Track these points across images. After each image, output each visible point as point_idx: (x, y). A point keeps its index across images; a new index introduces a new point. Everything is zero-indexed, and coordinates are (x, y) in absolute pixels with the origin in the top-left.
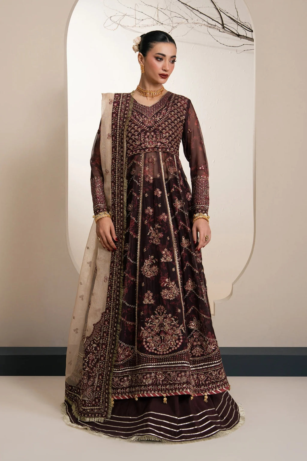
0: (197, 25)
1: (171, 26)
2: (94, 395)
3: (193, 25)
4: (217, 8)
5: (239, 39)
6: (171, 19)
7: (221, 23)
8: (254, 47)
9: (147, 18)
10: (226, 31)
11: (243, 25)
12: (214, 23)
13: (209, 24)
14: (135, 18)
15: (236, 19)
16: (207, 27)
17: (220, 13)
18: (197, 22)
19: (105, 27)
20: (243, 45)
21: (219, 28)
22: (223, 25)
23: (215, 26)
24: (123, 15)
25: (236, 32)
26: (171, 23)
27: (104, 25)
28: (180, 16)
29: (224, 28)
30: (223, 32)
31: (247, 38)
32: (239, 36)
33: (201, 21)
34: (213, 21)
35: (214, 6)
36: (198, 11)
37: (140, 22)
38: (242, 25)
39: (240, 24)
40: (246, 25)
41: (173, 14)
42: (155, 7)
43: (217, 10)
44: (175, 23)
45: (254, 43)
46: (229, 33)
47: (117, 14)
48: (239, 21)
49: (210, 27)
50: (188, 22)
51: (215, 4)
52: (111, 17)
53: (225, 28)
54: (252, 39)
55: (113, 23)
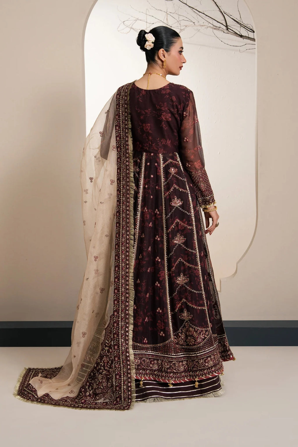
0: (203, 27)
1: (179, 29)
2: (115, 395)
3: (199, 28)
4: (221, 11)
5: (242, 39)
6: (179, 22)
7: (225, 24)
8: (256, 46)
9: (157, 22)
10: (229, 32)
11: (246, 26)
12: (218, 25)
13: (214, 26)
14: (147, 22)
15: (239, 21)
16: (212, 29)
17: (224, 16)
18: (203, 24)
19: (119, 31)
20: (246, 44)
21: (223, 30)
22: (227, 26)
23: (220, 27)
24: (135, 19)
25: (239, 33)
26: (179, 26)
27: (117, 29)
28: (188, 20)
29: (227, 29)
30: (227, 33)
31: (249, 38)
32: (241, 36)
33: (207, 24)
34: (218, 23)
35: (218, 9)
36: (204, 14)
37: (151, 25)
38: (244, 26)
39: (243, 25)
40: (248, 26)
41: (181, 18)
42: (164, 12)
43: (221, 14)
44: (183, 26)
45: (256, 43)
46: (233, 34)
47: (129, 18)
48: (242, 23)
49: (215, 29)
50: (195, 25)
51: (220, 7)
52: (124, 22)
53: (229, 30)
54: (254, 40)
55: (126, 27)
